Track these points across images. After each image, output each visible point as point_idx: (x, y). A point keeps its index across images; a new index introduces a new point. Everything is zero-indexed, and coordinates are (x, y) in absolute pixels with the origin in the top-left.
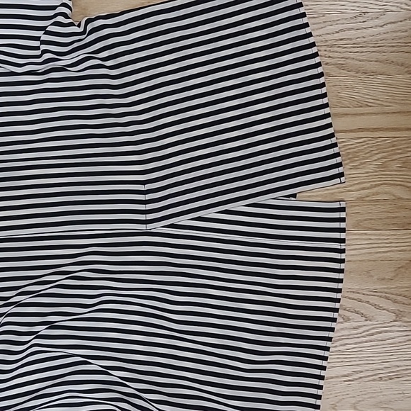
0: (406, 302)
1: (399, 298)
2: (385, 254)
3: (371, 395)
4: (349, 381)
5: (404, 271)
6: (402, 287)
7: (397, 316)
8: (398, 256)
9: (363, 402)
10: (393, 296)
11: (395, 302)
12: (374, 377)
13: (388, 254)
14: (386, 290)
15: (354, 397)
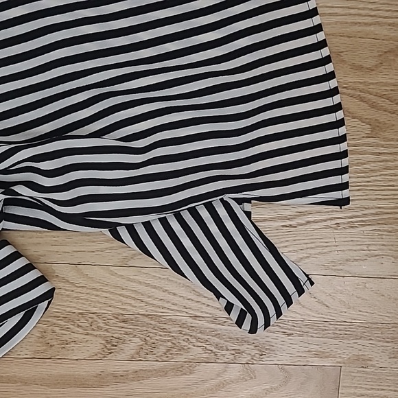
0: (389, 108)
1: (379, 101)
2: (368, 28)
3: (320, 250)
4: (291, 226)
5: (392, 58)
6: (386, 84)
7: (373, 129)
8: (386, 32)
9: (307, 261)
10: (370, 96)
11: (373, 106)
12: (328, 223)
13: (372, 28)
14: (361, 86)
15: (294, 251)
